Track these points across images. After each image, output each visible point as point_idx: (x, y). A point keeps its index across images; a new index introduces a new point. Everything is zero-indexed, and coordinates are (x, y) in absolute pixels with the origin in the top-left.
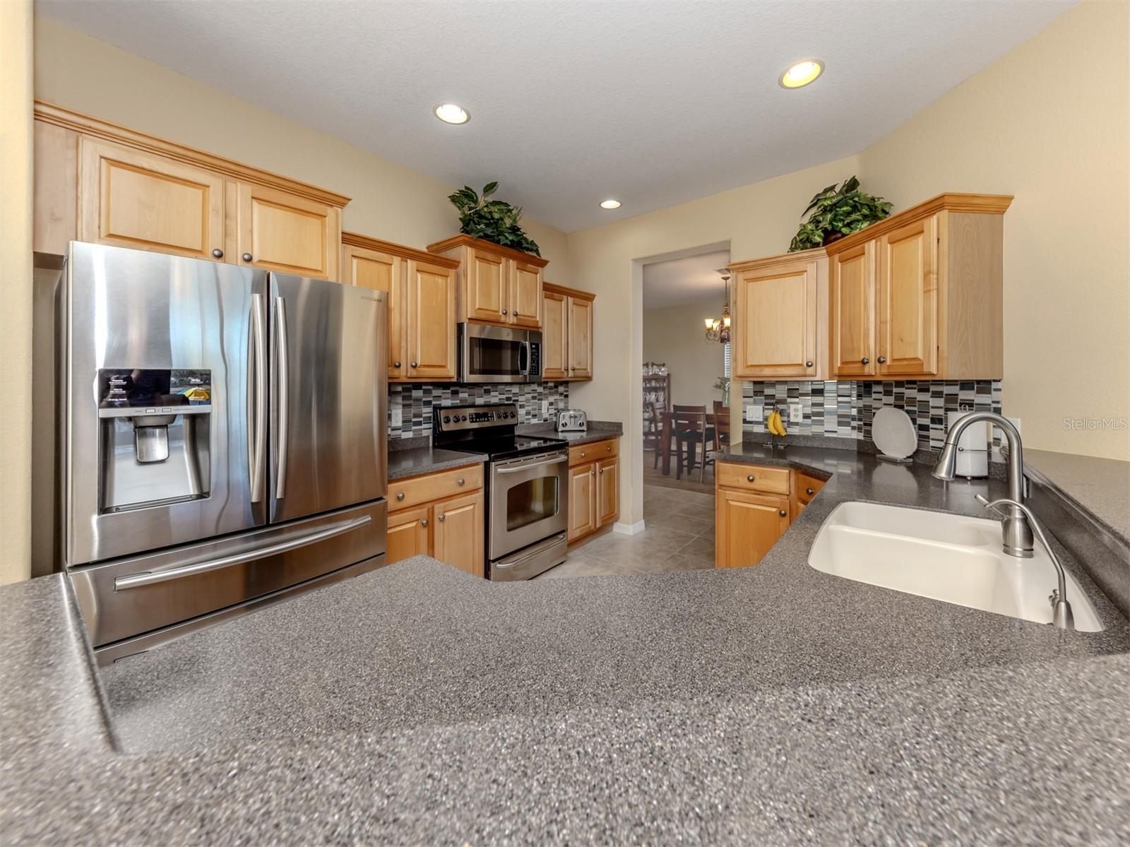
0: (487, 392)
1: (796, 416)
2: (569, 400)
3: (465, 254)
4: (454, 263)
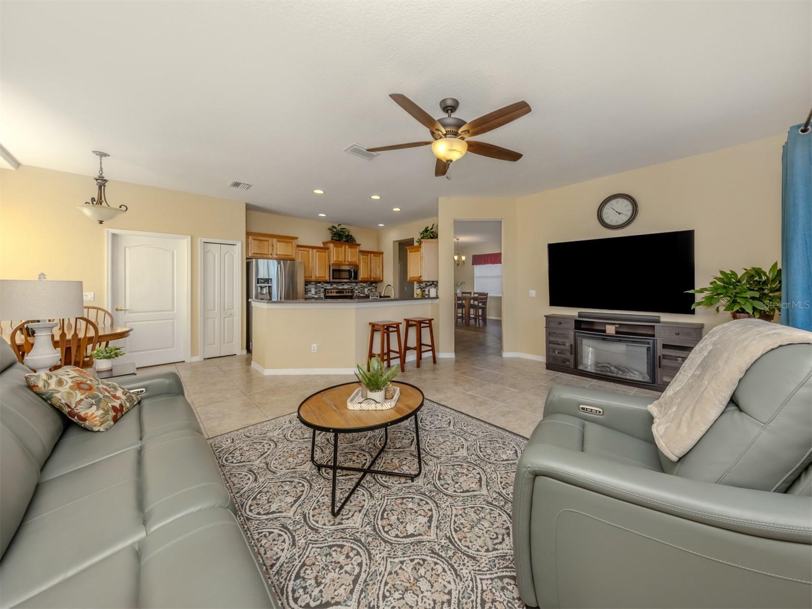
0: (343, 285)
2: (378, 288)
3: (331, 246)
4: (328, 249)
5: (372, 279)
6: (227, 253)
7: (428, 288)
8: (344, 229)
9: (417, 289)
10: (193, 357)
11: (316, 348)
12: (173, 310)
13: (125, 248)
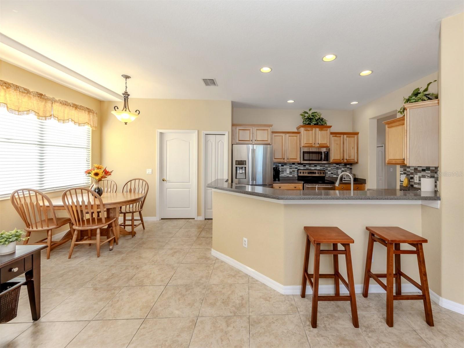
0: (316, 166)
1: (416, 180)
2: (353, 170)
3: (302, 130)
4: (299, 133)
5: (345, 161)
6: (220, 141)
7: (420, 174)
8: (315, 113)
9: (401, 174)
10: (199, 217)
11: (246, 243)
12: (189, 182)
13: (167, 141)
